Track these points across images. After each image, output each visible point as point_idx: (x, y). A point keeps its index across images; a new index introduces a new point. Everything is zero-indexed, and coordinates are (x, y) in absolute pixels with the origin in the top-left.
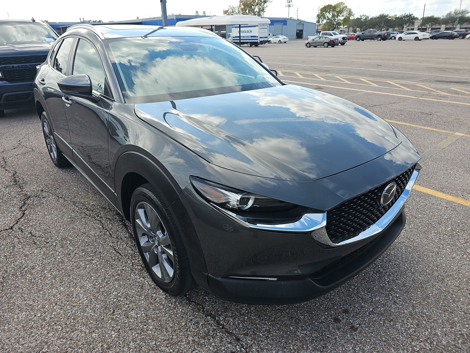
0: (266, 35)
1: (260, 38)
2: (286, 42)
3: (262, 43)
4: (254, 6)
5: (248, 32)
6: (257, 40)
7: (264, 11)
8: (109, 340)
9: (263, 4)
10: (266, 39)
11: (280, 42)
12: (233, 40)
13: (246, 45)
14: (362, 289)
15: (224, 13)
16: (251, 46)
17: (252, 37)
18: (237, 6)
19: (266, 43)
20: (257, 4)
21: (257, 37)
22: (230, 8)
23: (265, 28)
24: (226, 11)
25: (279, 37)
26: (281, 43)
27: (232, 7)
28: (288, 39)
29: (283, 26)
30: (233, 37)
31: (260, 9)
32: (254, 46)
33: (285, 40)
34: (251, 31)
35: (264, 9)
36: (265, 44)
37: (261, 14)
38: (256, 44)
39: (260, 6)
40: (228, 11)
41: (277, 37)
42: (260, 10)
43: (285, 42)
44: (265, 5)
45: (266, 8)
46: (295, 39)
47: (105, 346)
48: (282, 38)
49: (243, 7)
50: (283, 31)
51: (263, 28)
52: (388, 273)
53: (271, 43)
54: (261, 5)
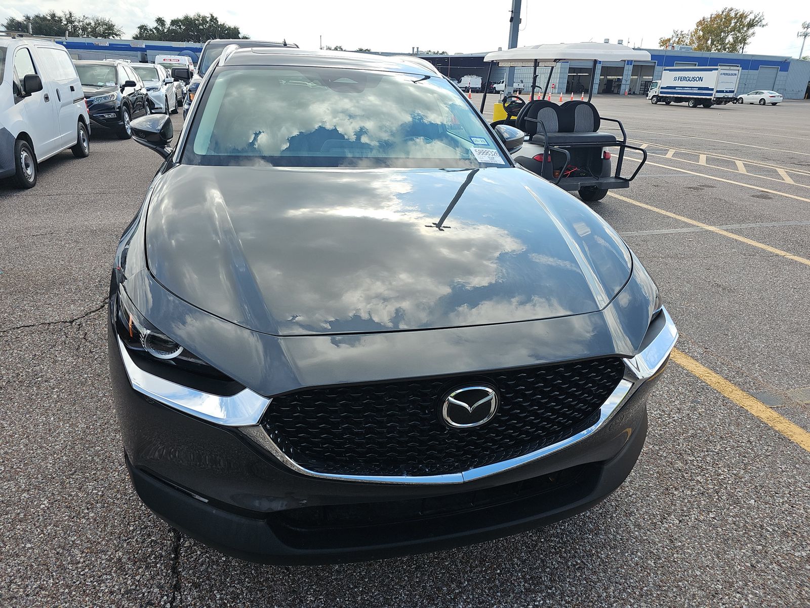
0: (733, 86)
1: (718, 92)
2: (776, 103)
3: (719, 101)
4: (724, 32)
5: (694, 79)
6: (711, 95)
7: (746, 42)
8: (32, 510)
9: (745, 29)
10: (731, 95)
11: (763, 102)
12: (661, 93)
13: (686, 104)
14: (468, 598)
15: (662, 44)
16: (694, 106)
17: (700, 88)
18: (691, 31)
19: (729, 102)
20: (734, 29)
21: (712, 90)
22: (674, 35)
23: (732, 75)
24: (666, 40)
25: (763, 93)
26: (764, 104)
27: (679, 32)
28: (782, 98)
29: (780, 73)
30: (662, 88)
31: (737, 38)
32: (702, 106)
33: (774, 100)
34: (701, 79)
35: (745, 40)
36: (725, 104)
37: (738, 48)
38: (707, 104)
39: (739, 32)
40: (669, 40)
41: (757, 93)
42: (736, 41)
43: (774, 104)
44: (751, 31)
45: (752, 37)
46: (802, 99)
47: (22, 515)
48: (767, 95)
49: (701, 33)
50: (777, 82)
51: (727, 74)
52: (554, 589)
53: (742, 103)
54: (742, 31)
